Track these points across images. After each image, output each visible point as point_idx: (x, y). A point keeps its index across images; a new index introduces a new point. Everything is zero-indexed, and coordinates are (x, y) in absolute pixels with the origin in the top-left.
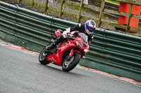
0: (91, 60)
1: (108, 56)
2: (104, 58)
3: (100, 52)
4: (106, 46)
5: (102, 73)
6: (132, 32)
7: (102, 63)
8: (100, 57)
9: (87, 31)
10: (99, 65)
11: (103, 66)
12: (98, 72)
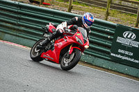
0: (6, 33)
1: (22, 28)
2: (18, 30)
3: (14, 24)
4: (20, 19)
5: (17, 45)
6: (46, 5)
7: (17, 36)
8: (14, 29)
9: (86, 25)
10: (14, 37)
11: (17, 38)
12: (13, 44)
